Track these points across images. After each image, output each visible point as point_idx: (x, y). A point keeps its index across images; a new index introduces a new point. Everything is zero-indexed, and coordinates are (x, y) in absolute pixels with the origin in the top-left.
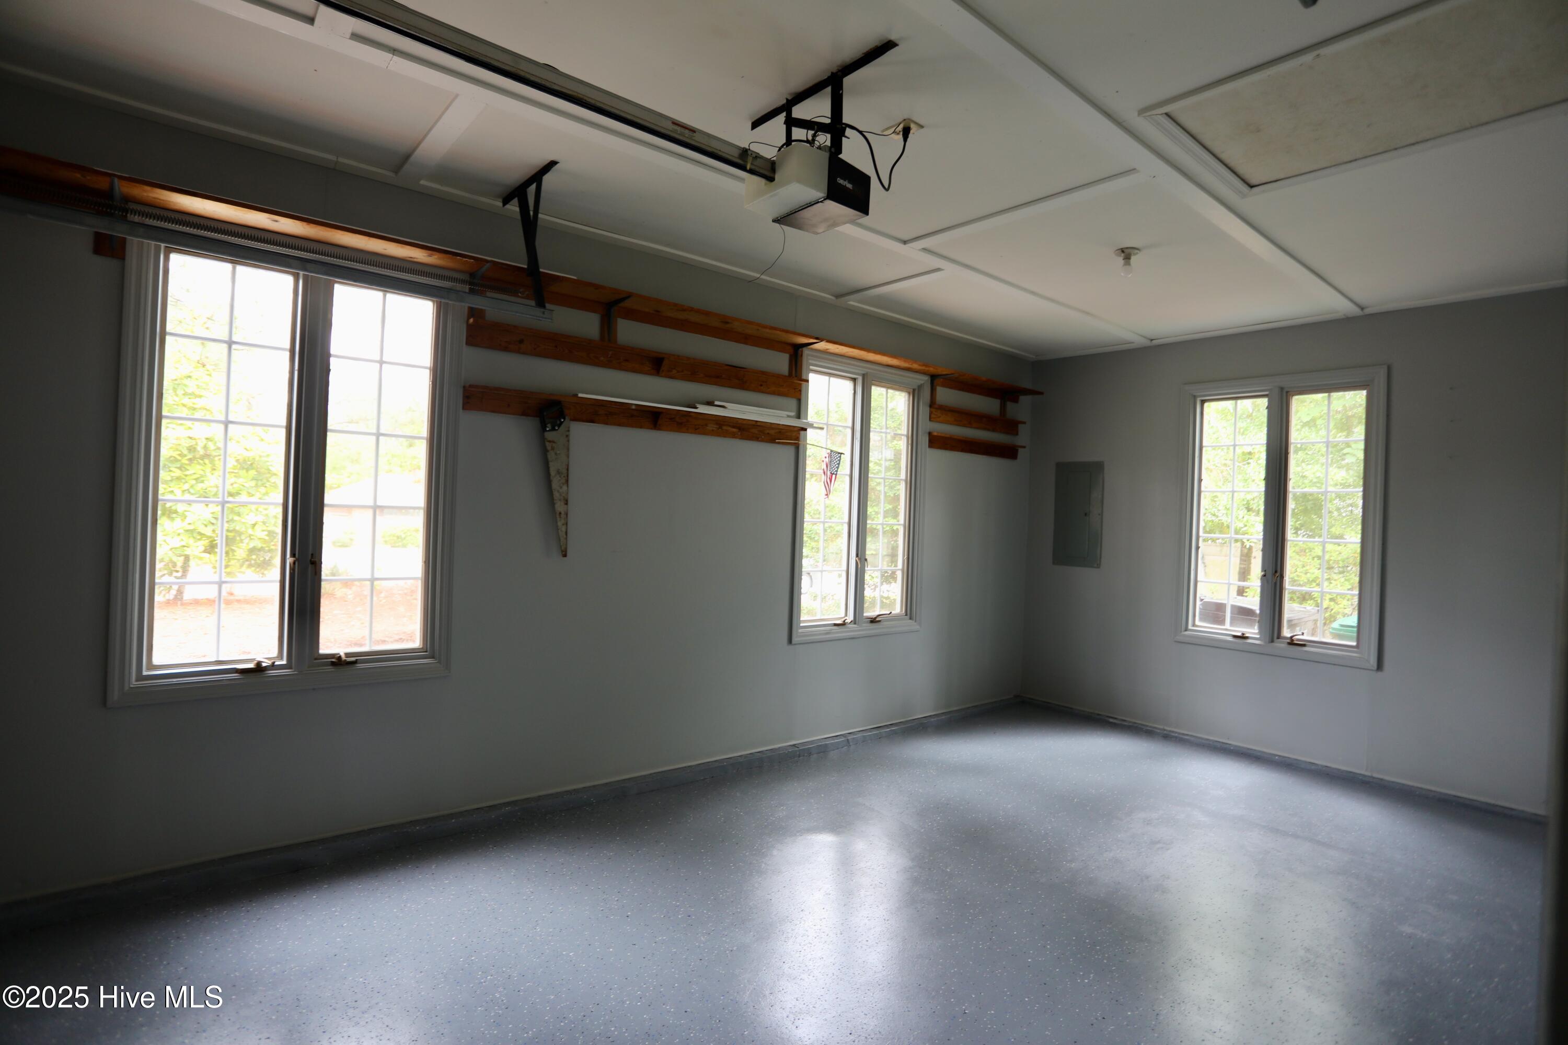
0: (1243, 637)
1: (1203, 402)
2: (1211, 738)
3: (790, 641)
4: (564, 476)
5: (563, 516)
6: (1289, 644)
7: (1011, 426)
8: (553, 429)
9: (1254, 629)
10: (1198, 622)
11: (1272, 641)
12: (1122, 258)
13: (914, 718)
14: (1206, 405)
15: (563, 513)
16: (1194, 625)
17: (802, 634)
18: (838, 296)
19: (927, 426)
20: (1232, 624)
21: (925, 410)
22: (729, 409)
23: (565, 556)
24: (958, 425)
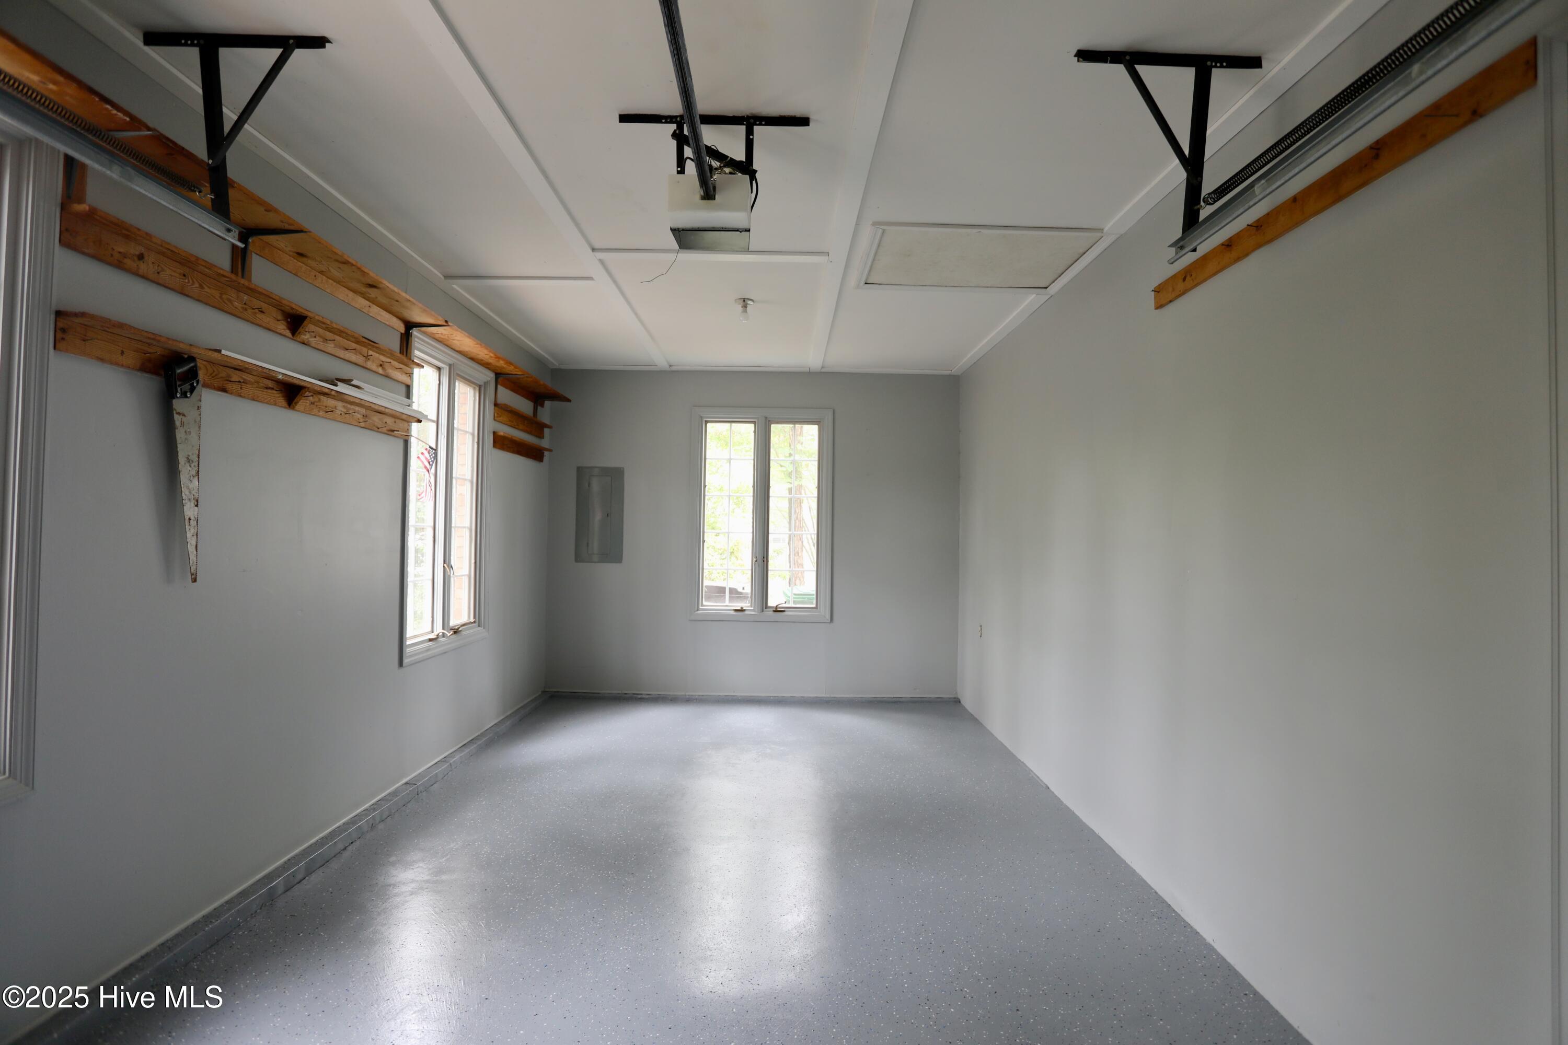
0: (742, 610)
1: (707, 422)
2: (721, 694)
3: (401, 664)
4: (195, 466)
5: (193, 523)
6: (774, 611)
7: (537, 428)
8: (184, 395)
9: (746, 603)
10: (705, 603)
11: (763, 611)
12: (741, 306)
13: (486, 728)
14: (709, 425)
15: (192, 518)
16: (702, 605)
17: (410, 654)
18: (447, 277)
19: (491, 425)
20: (730, 601)
21: (490, 408)
22: (365, 391)
23: (195, 580)
24: (511, 426)
